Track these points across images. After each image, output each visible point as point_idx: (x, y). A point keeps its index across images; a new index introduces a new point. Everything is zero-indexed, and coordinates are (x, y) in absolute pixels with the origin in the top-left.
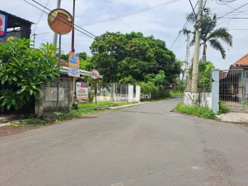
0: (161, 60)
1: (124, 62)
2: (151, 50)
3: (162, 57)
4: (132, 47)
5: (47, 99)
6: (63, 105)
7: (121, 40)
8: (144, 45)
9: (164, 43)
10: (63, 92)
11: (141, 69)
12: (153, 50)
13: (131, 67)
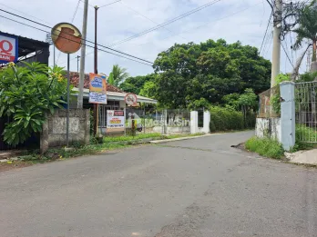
0: (249, 74)
1: (194, 80)
2: (233, 61)
3: (252, 70)
4: (205, 59)
5: (54, 131)
6: (78, 139)
7: (191, 52)
8: (223, 56)
9: (256, 50)
10: (78, 122)
11: (217, 88)
12: (236, 62)
13: (204, 86)
